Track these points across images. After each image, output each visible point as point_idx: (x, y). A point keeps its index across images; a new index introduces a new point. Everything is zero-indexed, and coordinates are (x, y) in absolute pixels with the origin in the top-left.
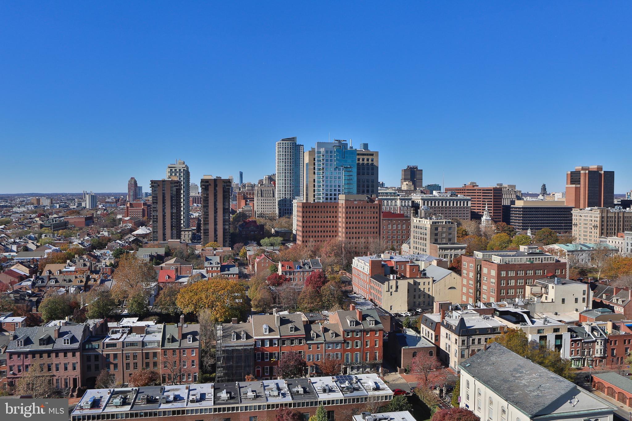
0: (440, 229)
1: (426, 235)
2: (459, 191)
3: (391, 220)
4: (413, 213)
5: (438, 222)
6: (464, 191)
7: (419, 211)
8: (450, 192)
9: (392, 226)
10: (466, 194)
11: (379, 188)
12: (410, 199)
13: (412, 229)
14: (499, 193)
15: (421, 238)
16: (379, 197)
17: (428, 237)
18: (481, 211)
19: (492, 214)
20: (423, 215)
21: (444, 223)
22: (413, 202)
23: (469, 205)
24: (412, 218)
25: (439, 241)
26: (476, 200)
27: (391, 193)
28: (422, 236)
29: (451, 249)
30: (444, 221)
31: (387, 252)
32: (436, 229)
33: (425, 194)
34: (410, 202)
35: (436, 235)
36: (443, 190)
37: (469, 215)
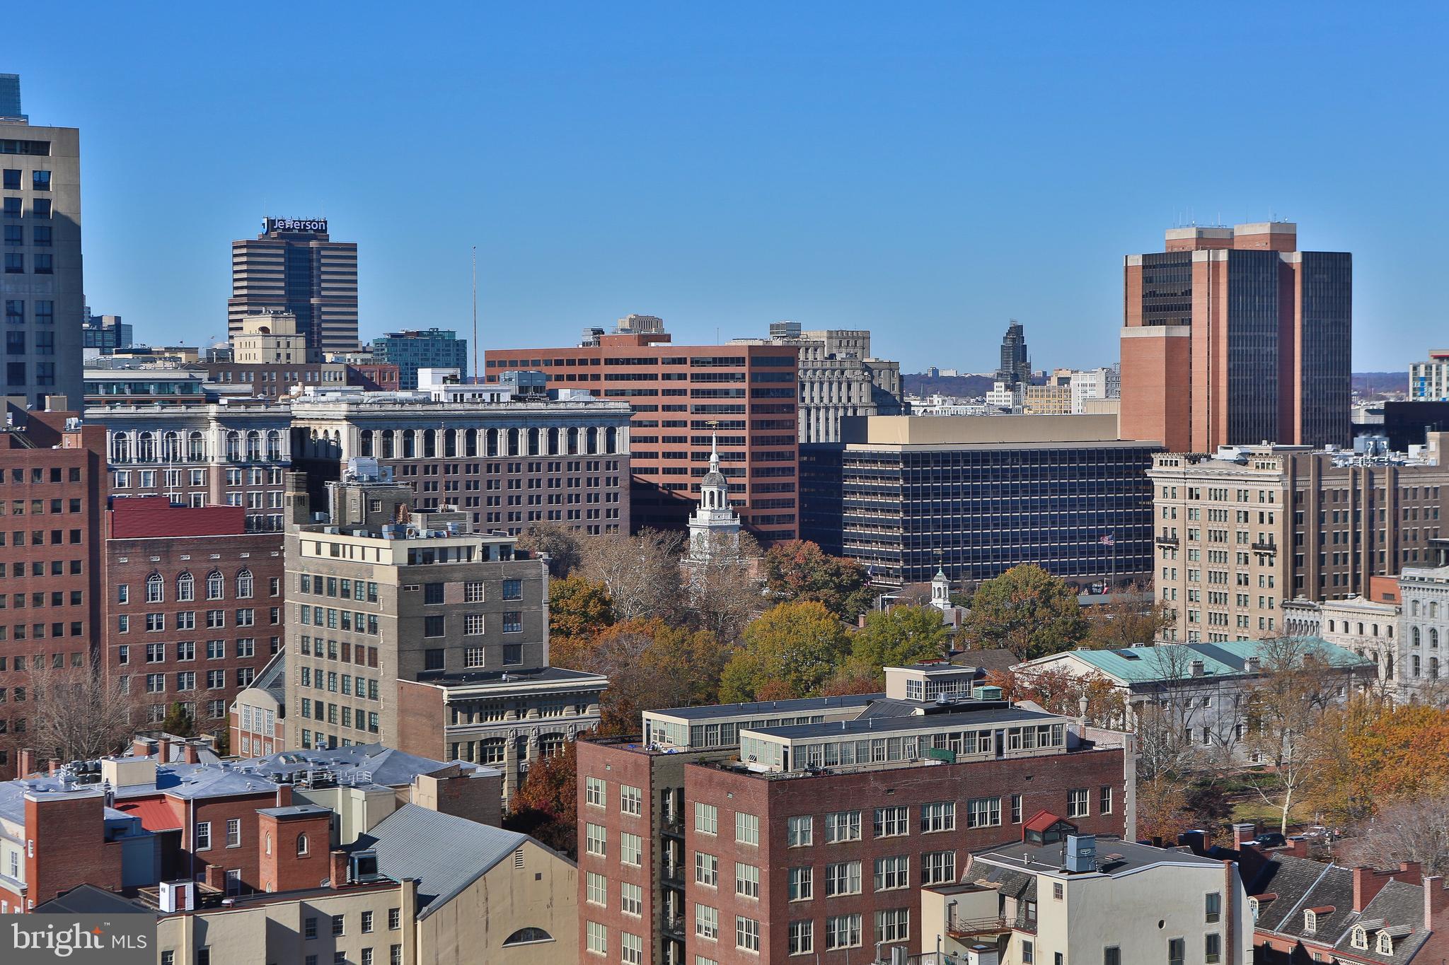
0: (453, 592)
1: (373, 628)
2: (565, 370)
3: (167, 550)
4: (299, 501)
5: (444, 553)
6: (589, 370)
7: (331, 487)
8: (513, 373)
9: (173, 583)
10: (604, 385)
11: (90, 355)
12: (285, 420)
13: (293, 599)
14: (782, 378)
15: (346, 647)
16: (91, 412)
17: (387, 641)
18: (687, 479)
19: (745, 496)
20: (354, 513)
21: (477, 557)
22: (300, 437)
23: (623, 446)
24: (293, 531)
25: (451, 663)
26: (661, 416)
27: (163, 385)
28: (353, 637)
29: (520, 704)
30: (477, 542)
31: (142, 742)
32: (434, 592)
33: (370, 386)
34: (284, 436)
35: (434, 625)
36: (476, 366)
37: (624, 504)
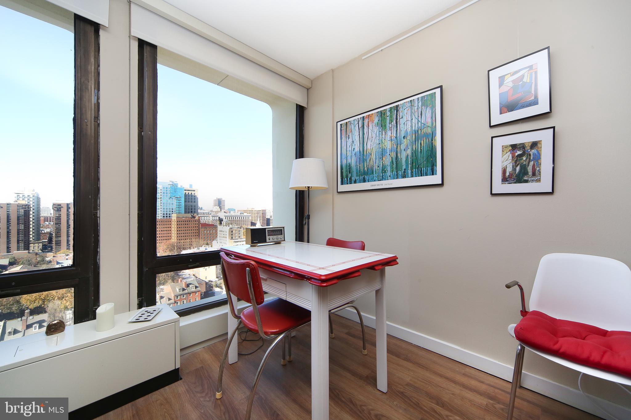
0: (234, 232)
1: (226, 235)
2: (245, 211)
3: (206, 228)
4: (219, 223)
5: (233, 228)
6: (247, 211)
7: (222, 222)
8: (240, 212)
9: (207, 231)
10: (248, 213)
11: (199, 210)
12: (217, 216)
13: (218, 232)
14: (265, 212)
15: (224, 237)
16: (199, 215)
17: (228, 236)
18: (256, 221)
19: (261, 223)
20: (224, 225)
21: (236, 228)
22: (219, 217)
23: (250, 218)
24: (218, 226)
25: (234, 238)
26: (254, 216)
27: (206, 213)
28: (224, 236)
29: (240, 241)
30: (236, 227)
31: (204, 246)
32: (232, 232)
33: (226, 213)
34: (218, 217)
35: (232, 235)
36: (236, 211)
37: (250, 224)
